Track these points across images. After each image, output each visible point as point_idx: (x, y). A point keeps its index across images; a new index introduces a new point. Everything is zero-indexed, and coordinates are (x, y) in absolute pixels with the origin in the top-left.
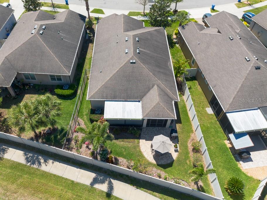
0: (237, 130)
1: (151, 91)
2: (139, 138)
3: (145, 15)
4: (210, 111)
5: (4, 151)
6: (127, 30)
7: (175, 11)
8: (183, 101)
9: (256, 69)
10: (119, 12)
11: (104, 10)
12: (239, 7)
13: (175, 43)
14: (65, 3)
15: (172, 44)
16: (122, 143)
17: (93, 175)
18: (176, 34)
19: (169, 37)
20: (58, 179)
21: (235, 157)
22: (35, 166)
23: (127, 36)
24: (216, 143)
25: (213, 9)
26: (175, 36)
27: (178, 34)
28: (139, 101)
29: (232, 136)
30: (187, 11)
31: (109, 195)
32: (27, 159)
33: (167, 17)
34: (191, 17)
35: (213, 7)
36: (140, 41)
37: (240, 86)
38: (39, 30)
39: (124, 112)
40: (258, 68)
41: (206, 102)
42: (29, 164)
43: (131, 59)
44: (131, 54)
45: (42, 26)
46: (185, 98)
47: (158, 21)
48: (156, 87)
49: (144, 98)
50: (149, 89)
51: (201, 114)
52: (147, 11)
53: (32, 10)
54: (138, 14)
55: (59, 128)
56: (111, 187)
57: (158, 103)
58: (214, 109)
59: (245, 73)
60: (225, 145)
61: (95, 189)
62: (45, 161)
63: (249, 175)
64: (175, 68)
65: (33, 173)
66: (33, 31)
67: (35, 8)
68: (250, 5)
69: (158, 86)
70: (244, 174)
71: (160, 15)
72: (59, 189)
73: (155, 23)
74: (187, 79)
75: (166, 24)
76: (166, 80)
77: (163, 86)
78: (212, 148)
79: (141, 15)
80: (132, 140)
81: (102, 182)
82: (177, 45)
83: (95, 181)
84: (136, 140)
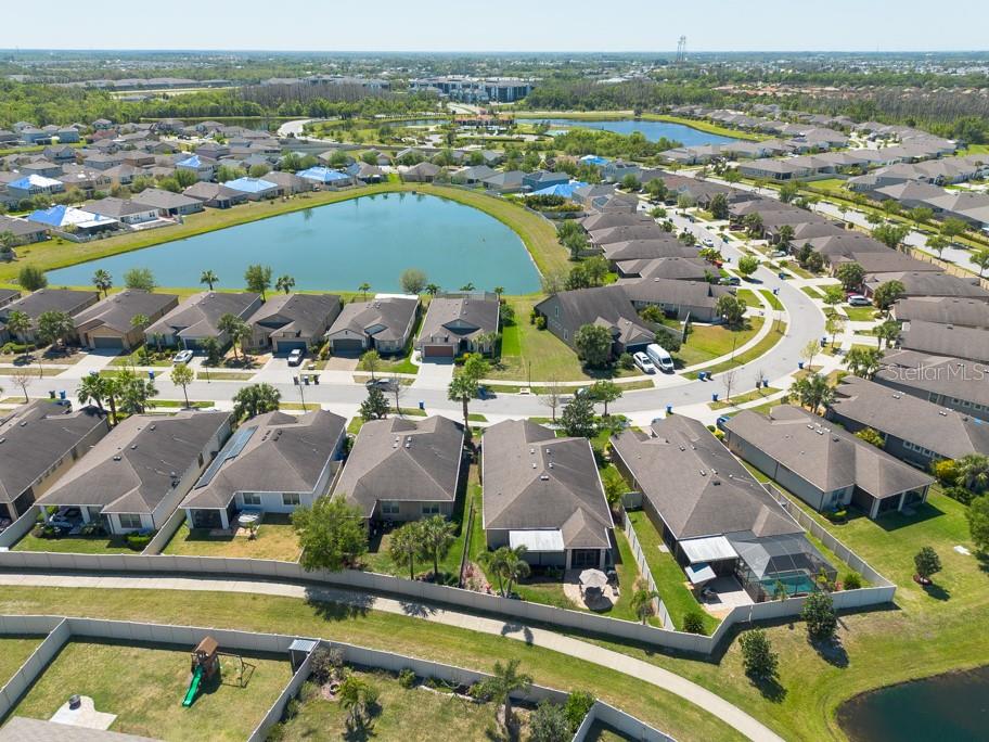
0: (692, 560)
1: (574, 515)
2: (562, 581)
3: (556, 422)
4: (664, 548)
5: (371, 601)
6: (531, 440)
7: (606, 415)
8: (624, 537)
9: (715, 484)
10: (516, 418)
11: (486, 416)
12: (714, 409)
13: (609, 462)
14: (418, 407)
15: (602, 463)
16: (538, 588)
17: (503, 624)
18: (608, 449)
19: (598, 454)
20: (452, 629)
21: (699, 601)
22: (419, 616)
23: (533, 447)
24: (671, 585)
25: (669, 412)
26: (607, 452)
27: (611, 448)
28: (558, 529)
29: (689, 570)
30: (624, 414)
31: (529, 643)
32: (406, 608)
33: (591, 423)
34: (632, 424)
35: (669, 408)
36: (551, 454)
37: (694, 506)
38: (405, 443)
39: (538, 543)
40: (717, 484)
41: (658, 538)
42: (410, 614)
43: (542, 474)
44: (542, 468)
45: (406, 437)
46: (626, 533)
47: (576, 430)
48: (579, 509)
49: (565, 525)
50: (570, 513)
51: (650, 554)
52: (559, 416)
53: (374, 418)
54: (545, 420)
55: (444, 573)
56: (529, 636)
57: (584, 528)
58: (668, 544)
59: (700, 490)
60: (684, 587)
61: (507, 639)
62: (432, 611)
63: (716, 617)
64: (607, 490)
65: (417, 624)
66: (396, 445)
67: (380, 415)
68: (732, 405)
69: (583, 509)
70: (708, 616)
71: (579, 422)
72: (457, 640)
73: (574, 432)
74: (628, 510)
75: (591, 434)
76: (594, 503)
77: (590, 509)
78: (666, 590)
79: (551, 423)
80: (552, 584)
81: (517, 630)
82: (611, 465)
83: (506, 630)
84: (558, 585)
